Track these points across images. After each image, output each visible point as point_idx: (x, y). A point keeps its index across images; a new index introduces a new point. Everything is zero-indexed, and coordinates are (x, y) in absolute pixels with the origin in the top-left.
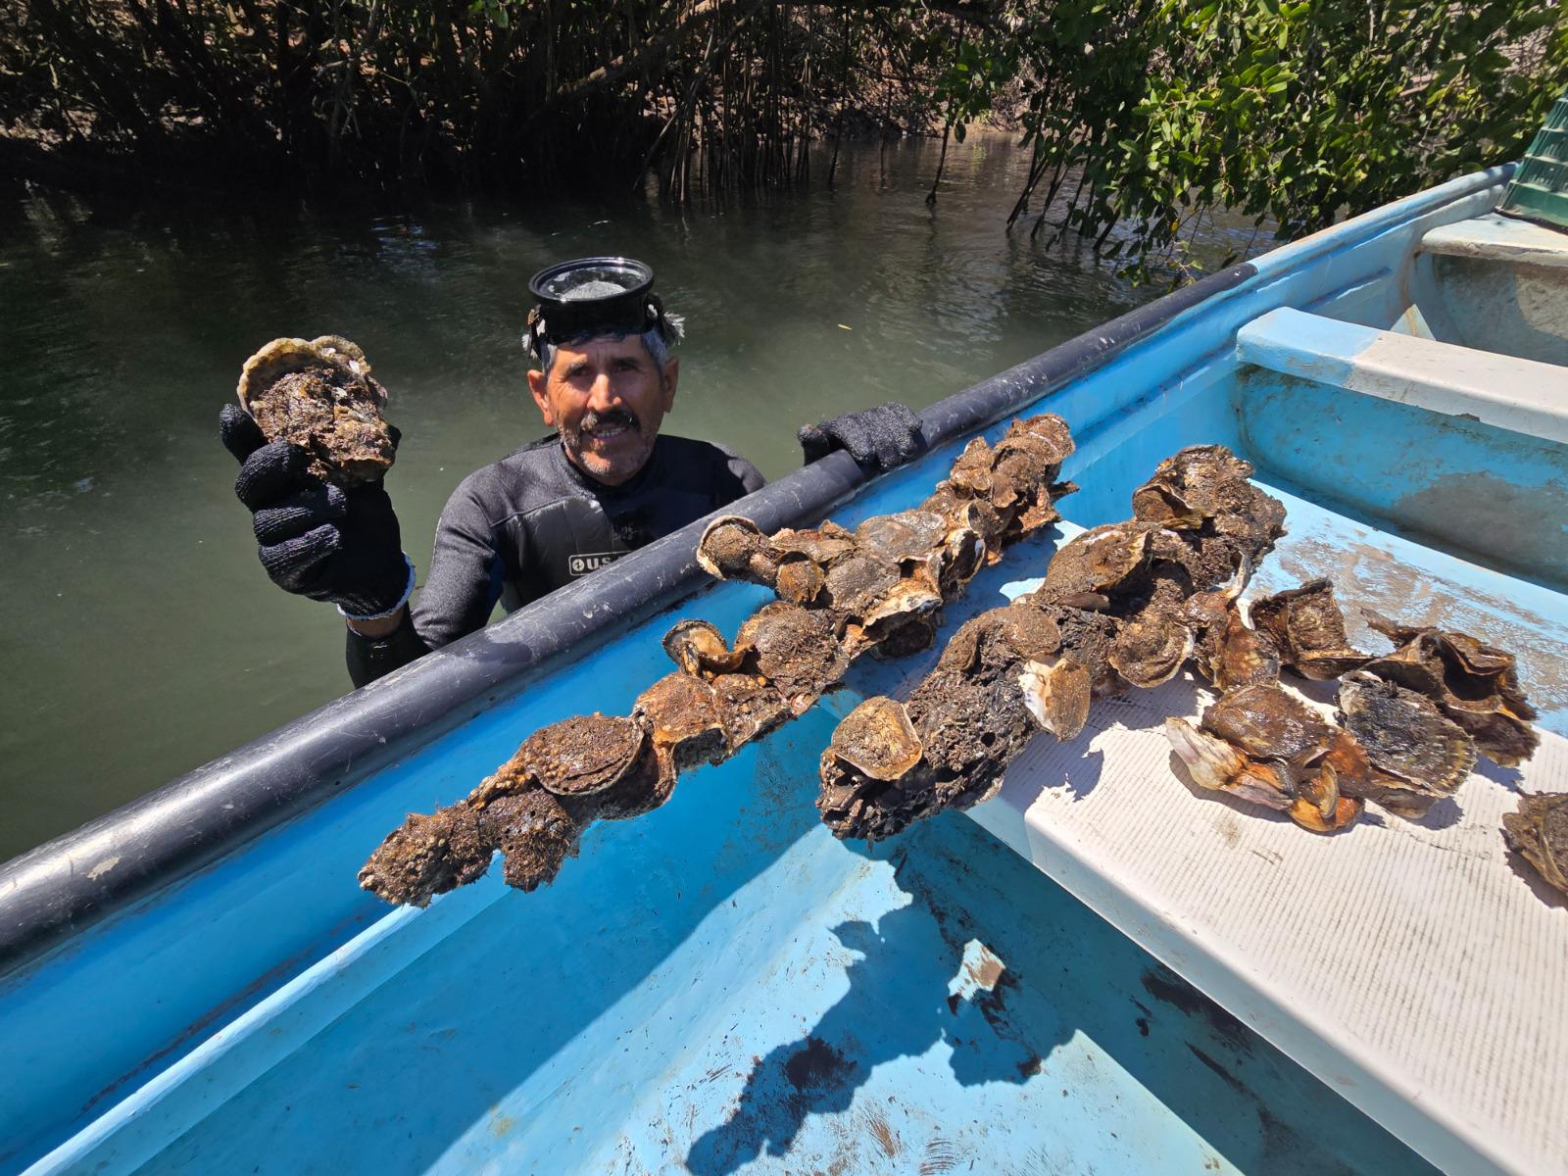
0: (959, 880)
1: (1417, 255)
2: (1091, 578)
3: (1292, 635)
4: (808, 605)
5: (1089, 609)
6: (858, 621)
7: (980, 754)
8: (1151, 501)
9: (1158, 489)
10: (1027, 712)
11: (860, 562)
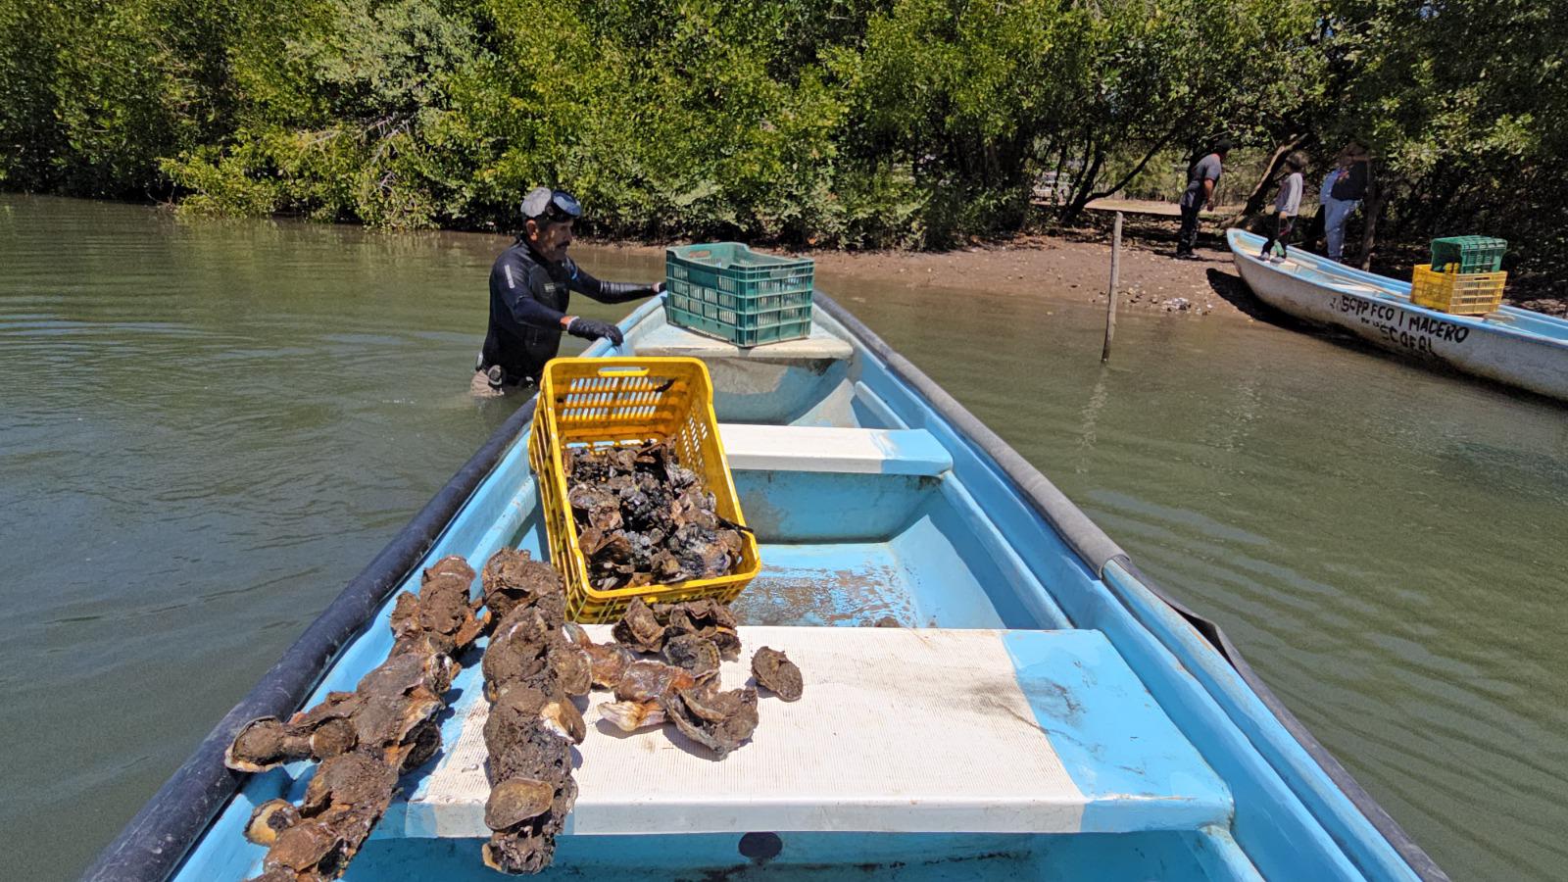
3: (637, 636)
4: (349, 750)
6: (388, 743)
7: (563, 773)
10: (562, 738)
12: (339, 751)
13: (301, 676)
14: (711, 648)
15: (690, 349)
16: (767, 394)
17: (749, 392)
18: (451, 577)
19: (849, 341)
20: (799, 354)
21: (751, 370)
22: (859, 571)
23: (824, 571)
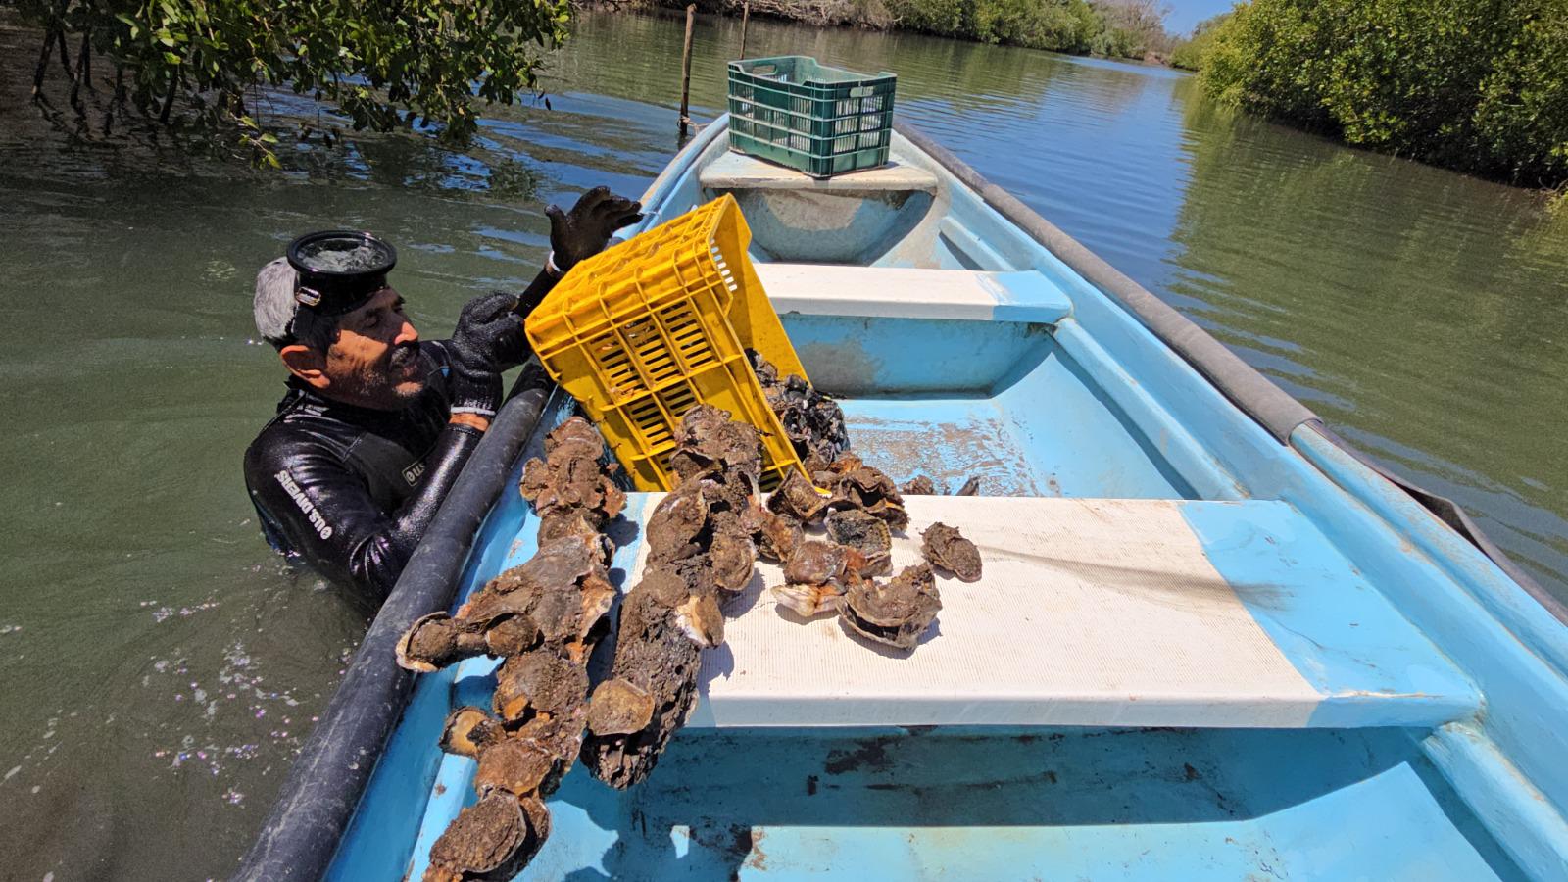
0: (688, 801)
1: (704, 190)
2: (682, 536)
3: (795, 507)
4: (531, 648)
5: (690, 556)
6: (571, 639)
7: (680, 683)
8: (683, 462)
9: (685, 452)
10: (691, 641)
11: (548, 598)
12: (520, 648)
13: (453, 559)
14: (881, 527)
15: (760, 180)
16: (839, 231)
17: (821, 228)
18: (580, 442)
19: (933, 170)
20: (877, 185)
21: (822, 203)
22: (964, 425)
23: (926, 424)
